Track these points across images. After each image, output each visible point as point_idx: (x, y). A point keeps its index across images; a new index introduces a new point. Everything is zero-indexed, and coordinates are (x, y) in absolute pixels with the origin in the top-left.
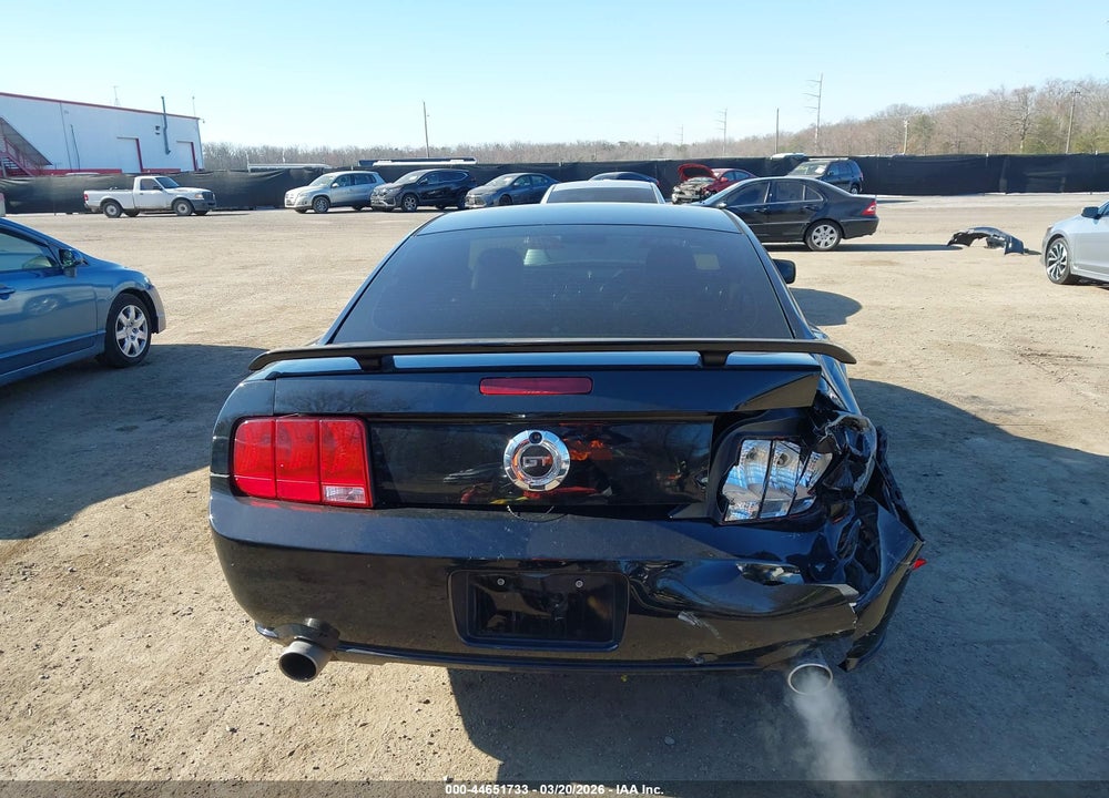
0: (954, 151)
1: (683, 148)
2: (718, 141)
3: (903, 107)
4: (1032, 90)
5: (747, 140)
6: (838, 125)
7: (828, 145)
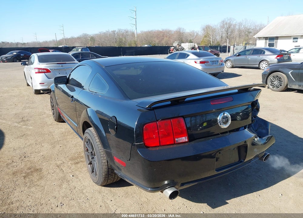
0: (101, 46)
1: (24, 44)
2: (35, 42)
3: (86, 34)
4: (115, 31)
5: (44, 42)
6: (70, 38)
7: (68, 44)
